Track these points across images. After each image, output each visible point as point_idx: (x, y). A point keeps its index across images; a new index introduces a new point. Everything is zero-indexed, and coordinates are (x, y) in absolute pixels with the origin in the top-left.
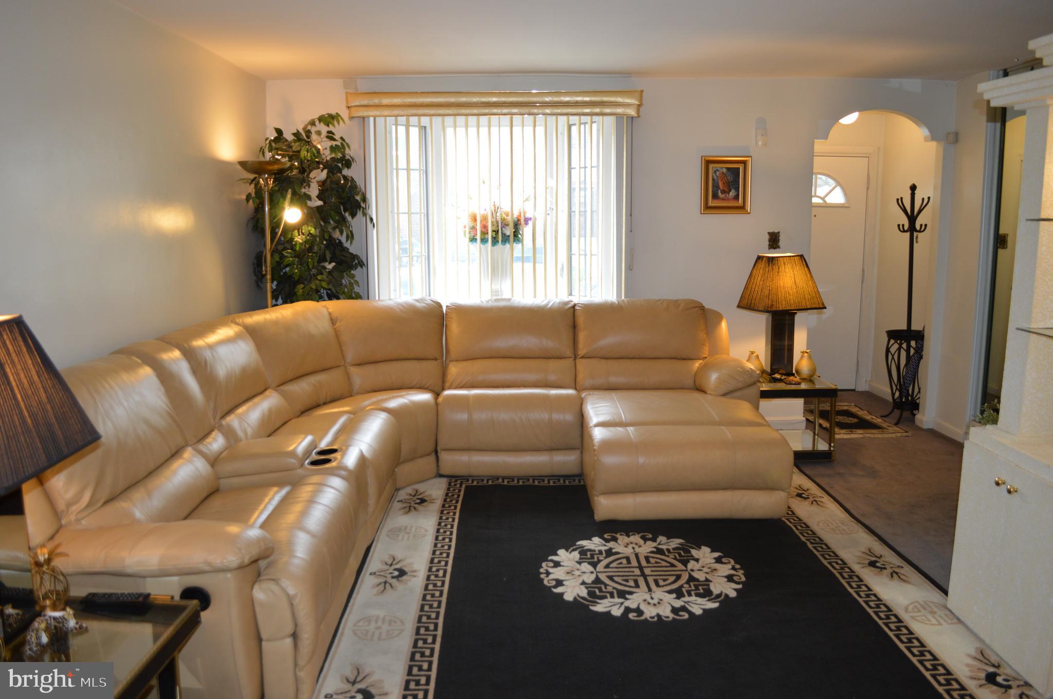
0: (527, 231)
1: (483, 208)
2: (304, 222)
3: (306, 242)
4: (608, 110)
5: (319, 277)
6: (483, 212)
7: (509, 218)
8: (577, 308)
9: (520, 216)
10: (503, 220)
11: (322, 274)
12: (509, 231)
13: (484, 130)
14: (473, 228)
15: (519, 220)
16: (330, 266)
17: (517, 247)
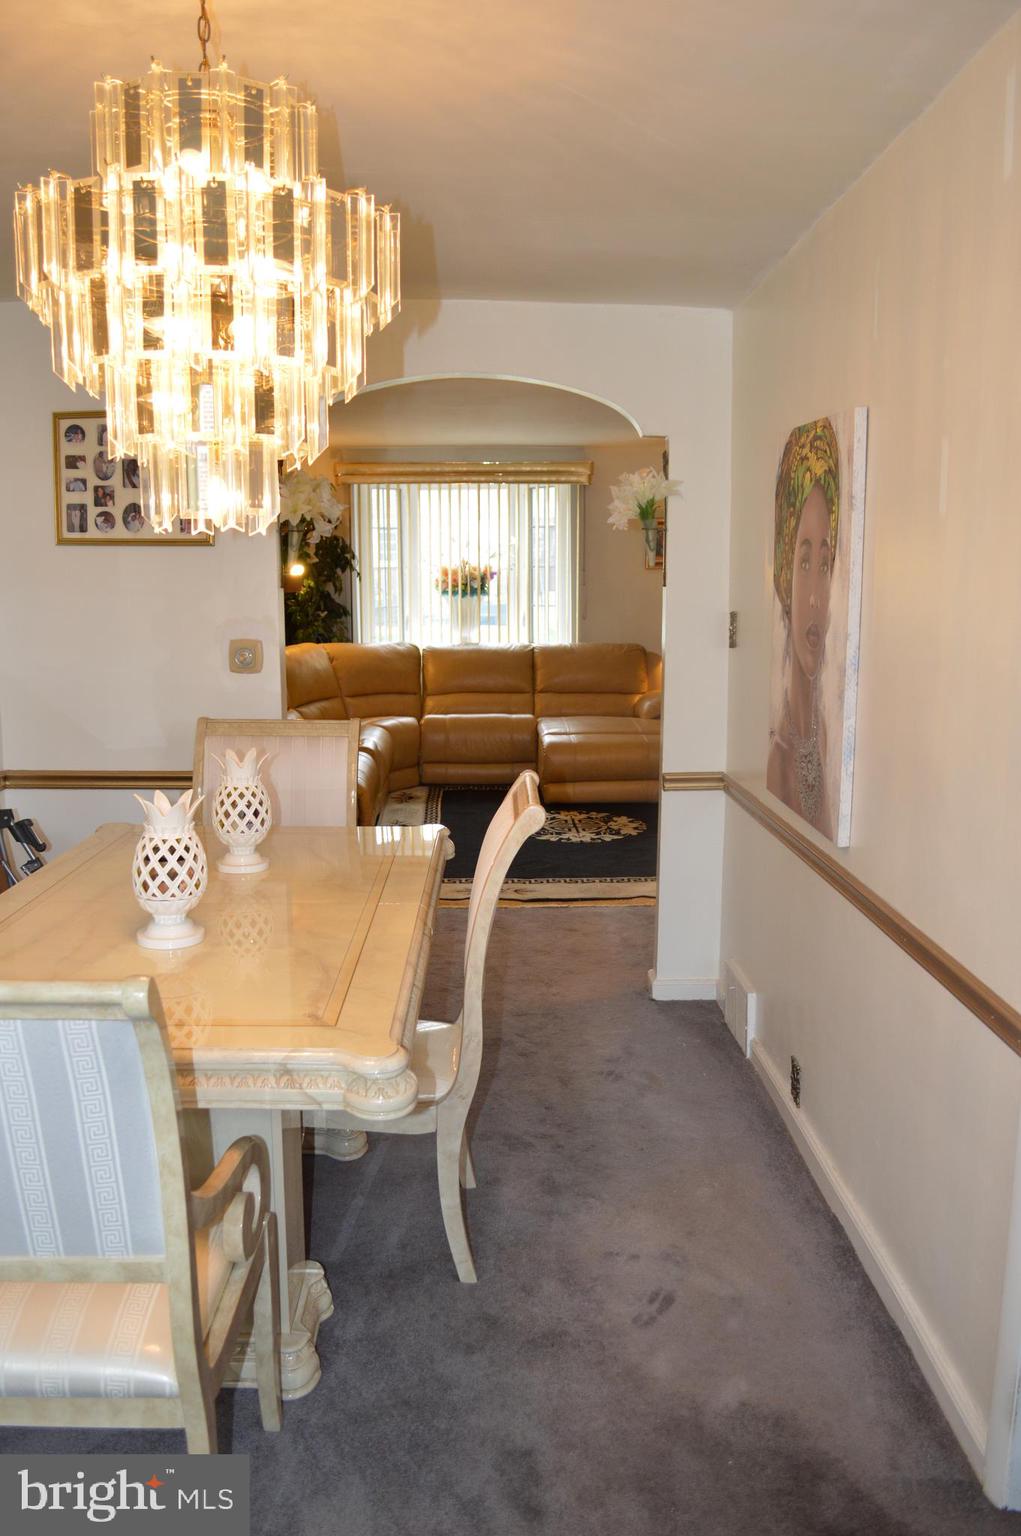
0: (492, 585)
1: (454, 564)
2: (307, 576)
3: (307, 593)
4: (563, 479)
5: (316, 624)
6: (453, 567)
7: (477, 573)
8: (536, 650)
9: (486, 570)
10: (471, 574)
11: (317, 621)
12: (477, 585)
13: (455, 492)
14: (445, 582)
15: (485, 574)
16: (323, 615)
17: (485, 599)
